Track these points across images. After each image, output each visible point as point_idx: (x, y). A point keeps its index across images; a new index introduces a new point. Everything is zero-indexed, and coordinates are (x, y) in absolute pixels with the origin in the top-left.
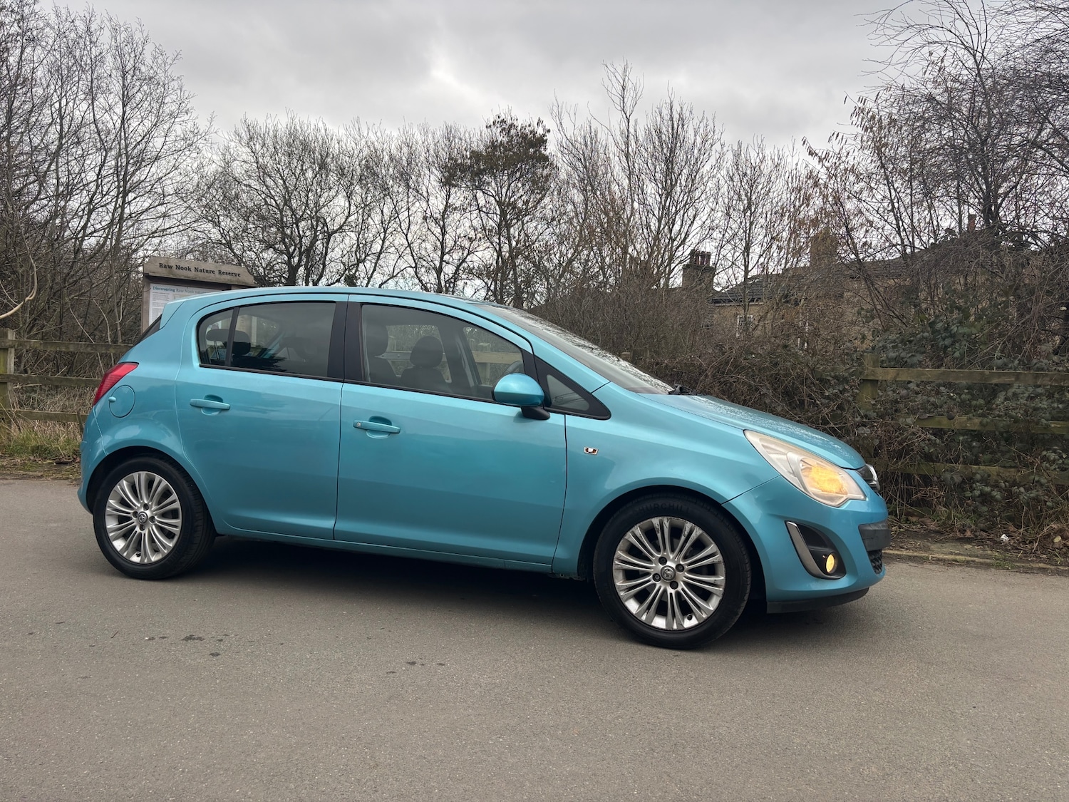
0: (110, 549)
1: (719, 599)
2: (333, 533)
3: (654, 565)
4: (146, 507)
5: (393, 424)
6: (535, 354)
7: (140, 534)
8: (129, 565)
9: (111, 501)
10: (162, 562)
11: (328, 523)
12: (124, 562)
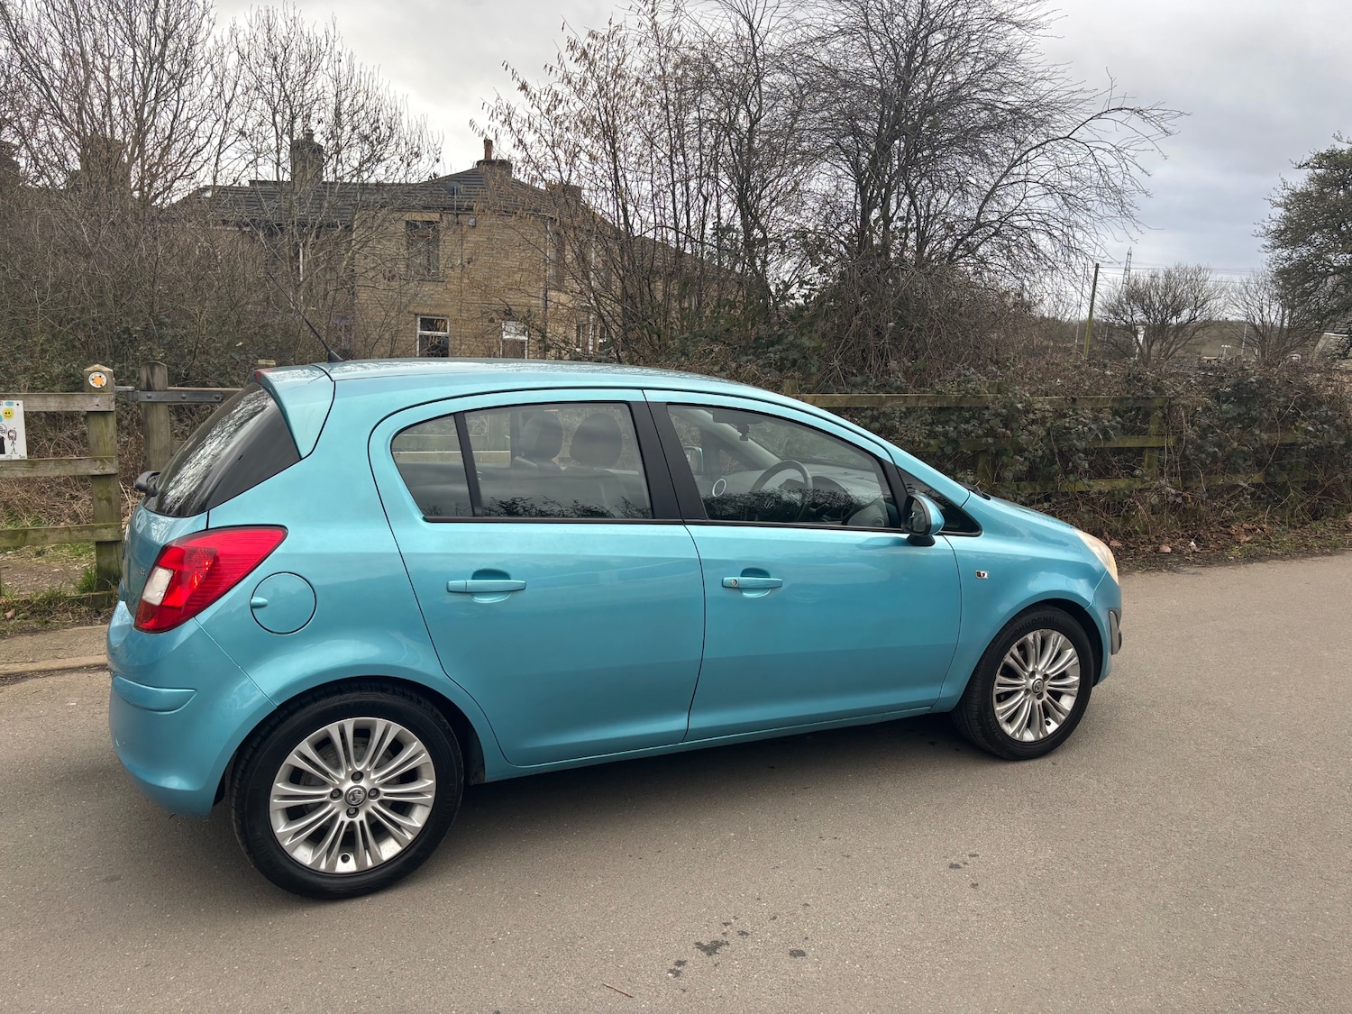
0: (291, 868)
1: (1074, 699)
2: (686, 734)
3: (1025, 681)
4: (357, 776)
5: (771, 575)
6: (897, 464)
7: (352, 824)
8: (336, 881)
9: (279, 785)
10: (407, 856)
11: (677, 723)
12: (324, 880)
